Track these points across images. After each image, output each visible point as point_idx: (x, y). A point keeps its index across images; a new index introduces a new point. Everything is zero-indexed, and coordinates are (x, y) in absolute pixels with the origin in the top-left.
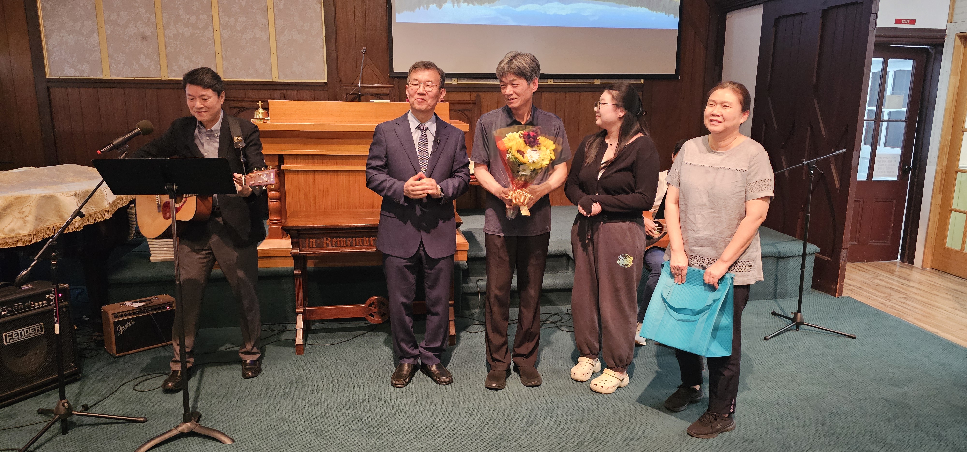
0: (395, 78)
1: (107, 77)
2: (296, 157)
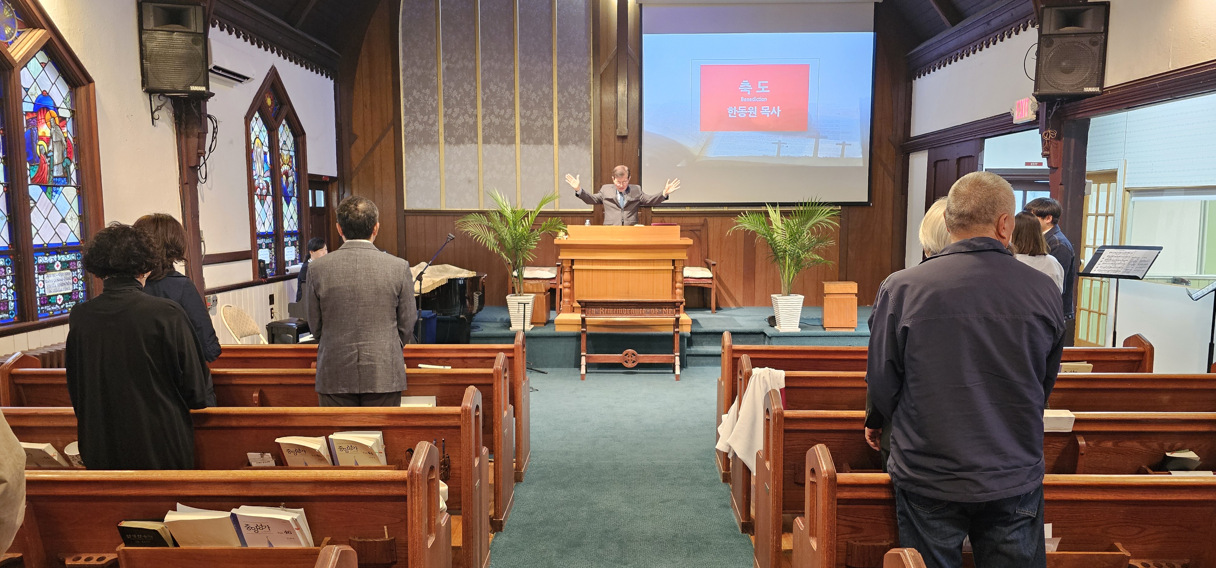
1: (444, 208)
2: (582, 261)
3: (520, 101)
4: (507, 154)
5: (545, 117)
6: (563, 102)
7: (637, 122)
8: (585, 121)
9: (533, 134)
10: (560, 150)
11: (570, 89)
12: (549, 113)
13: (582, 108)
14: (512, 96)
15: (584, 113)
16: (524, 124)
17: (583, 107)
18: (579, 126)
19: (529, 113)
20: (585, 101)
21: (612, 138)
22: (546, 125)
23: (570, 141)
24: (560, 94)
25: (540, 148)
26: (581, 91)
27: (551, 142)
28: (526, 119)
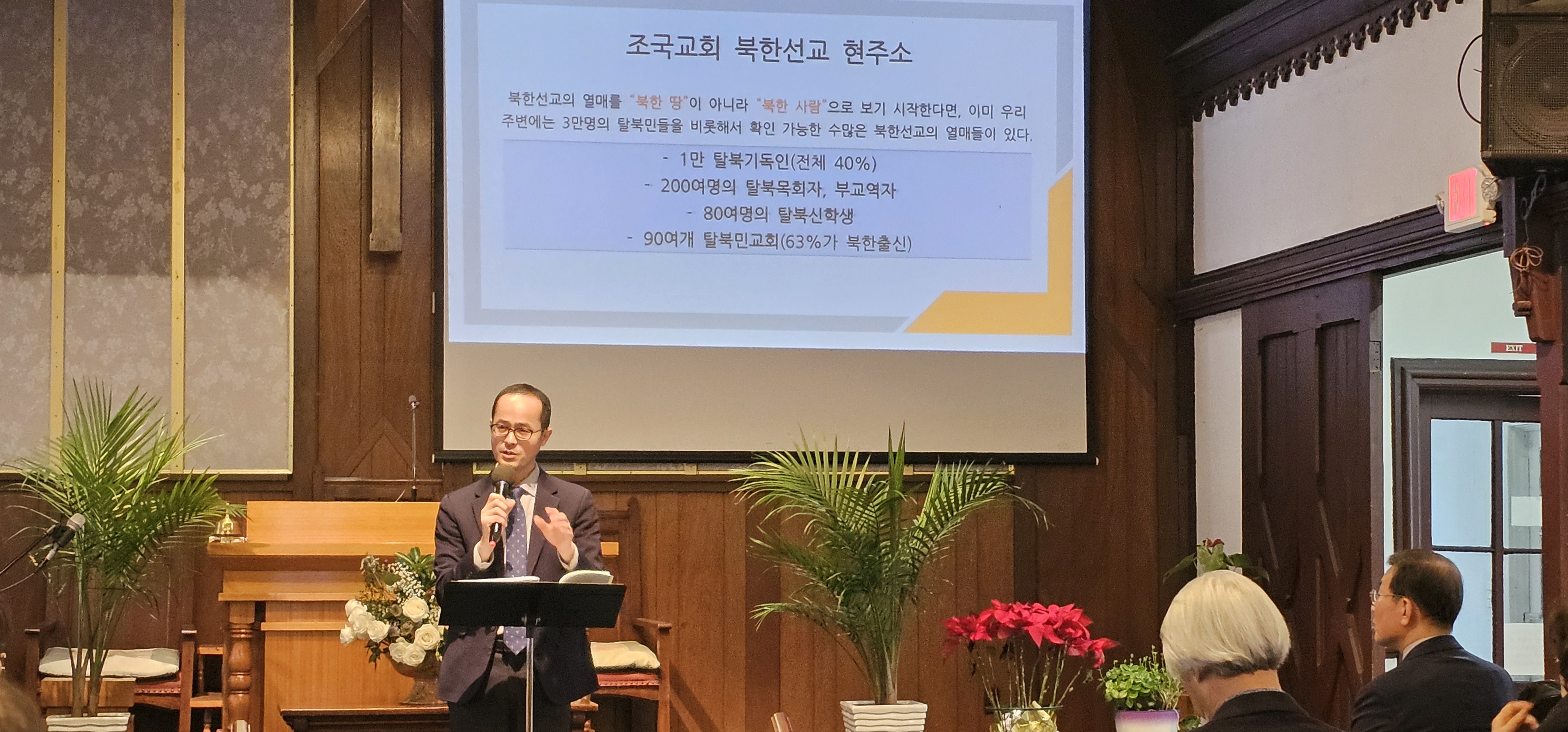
0: (445, 464)
3: (67, 144)
4: (23, 301)
5: (144, 195)
6: (204, 152)
7: (427, 214)
8: (269, 207)
9: (107, 243)
10: (191, 292)
11: (224, 117)
12: (158, 182)
13: (261, 169)
14: (43, 130)
15: (266, 188)
16: (78, 212)
17: (265, 168)
18: (249, 222)
19: (94, 180)
20: (269, 149)
21: (353, 262)
22: (149, 218)
23: (224, 266)
24: (193, 129)
25: (128, 285)
26: (259, 121)
27: (162, 269)
28: (85, 198)
